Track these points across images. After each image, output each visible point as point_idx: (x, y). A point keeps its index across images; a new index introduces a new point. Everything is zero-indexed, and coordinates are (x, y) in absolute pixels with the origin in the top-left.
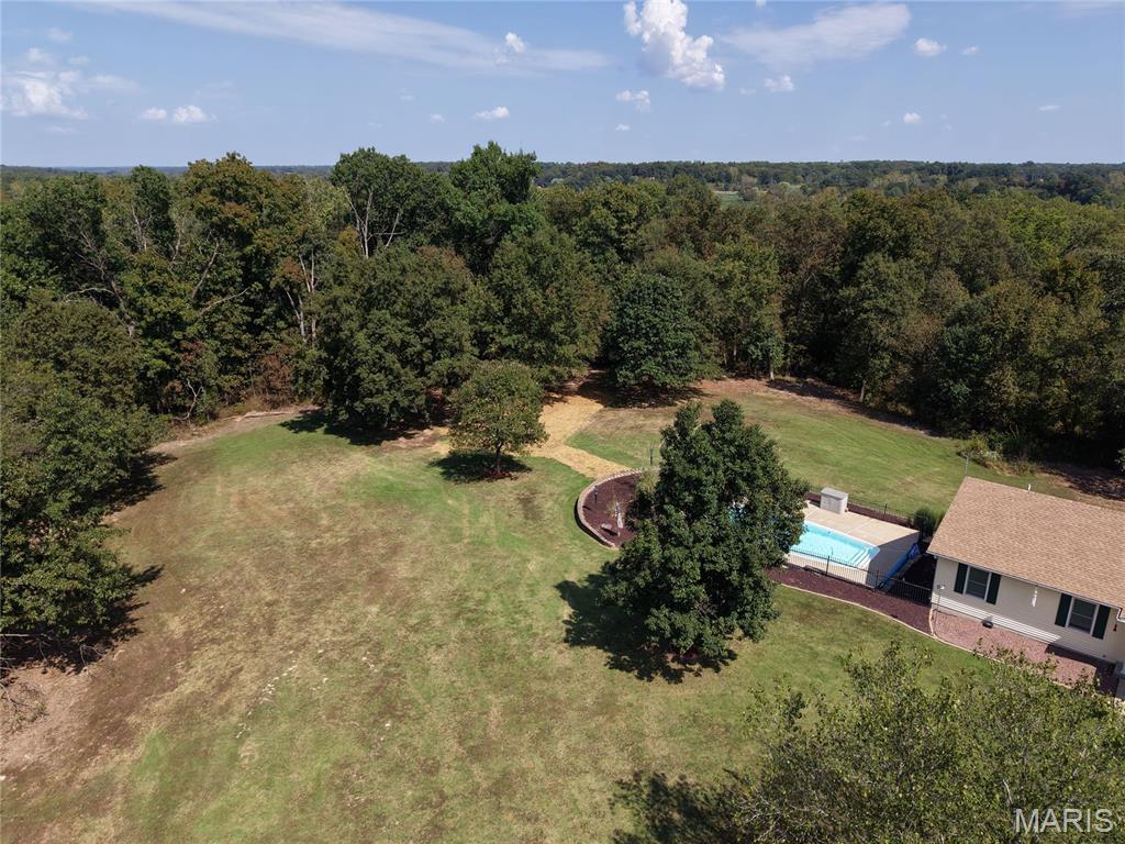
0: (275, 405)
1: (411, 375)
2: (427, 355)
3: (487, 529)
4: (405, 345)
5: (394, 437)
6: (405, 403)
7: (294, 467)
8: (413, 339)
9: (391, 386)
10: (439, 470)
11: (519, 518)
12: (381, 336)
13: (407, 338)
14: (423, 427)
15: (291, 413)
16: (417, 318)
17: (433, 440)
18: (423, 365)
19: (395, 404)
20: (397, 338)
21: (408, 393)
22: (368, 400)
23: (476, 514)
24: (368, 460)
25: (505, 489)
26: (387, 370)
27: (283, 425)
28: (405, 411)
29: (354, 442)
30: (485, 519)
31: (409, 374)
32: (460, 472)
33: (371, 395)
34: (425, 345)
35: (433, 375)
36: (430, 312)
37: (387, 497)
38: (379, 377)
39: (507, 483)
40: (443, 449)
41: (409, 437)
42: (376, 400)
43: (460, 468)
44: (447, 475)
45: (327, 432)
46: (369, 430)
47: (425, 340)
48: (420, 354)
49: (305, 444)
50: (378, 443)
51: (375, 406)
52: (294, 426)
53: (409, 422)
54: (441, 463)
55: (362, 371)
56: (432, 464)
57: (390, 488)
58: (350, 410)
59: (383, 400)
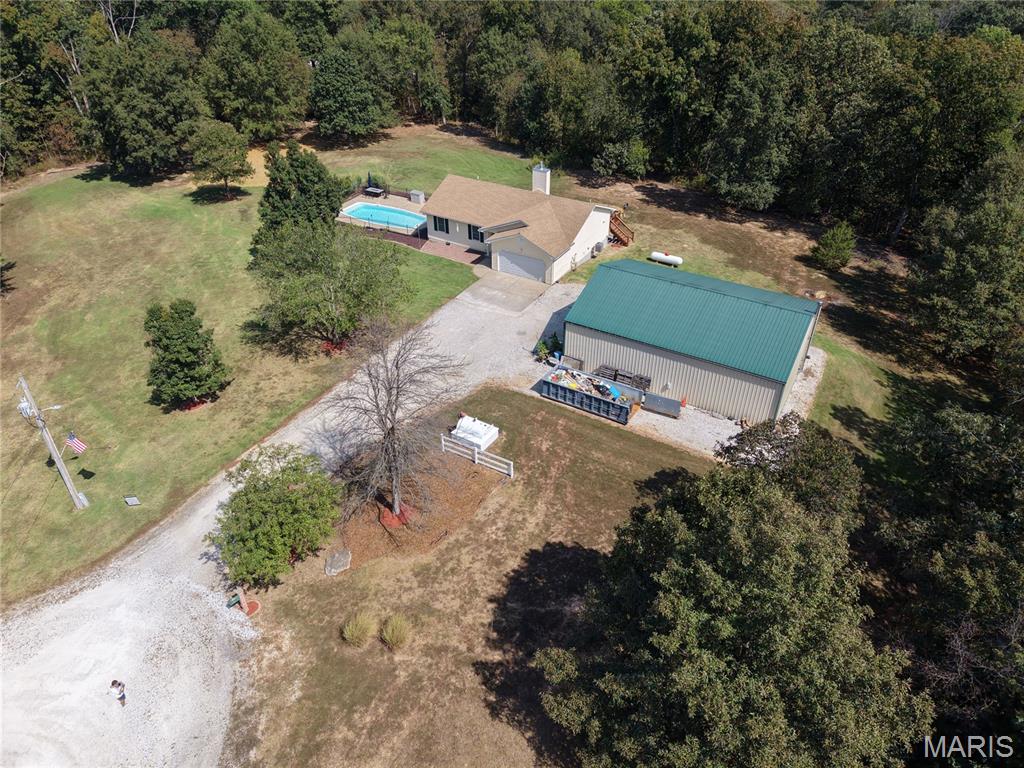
0: (69, 163)
1: (162, 133)
2: (171, 119)
3: (216, 228)
4: (153, 113)
5: (161, 180)
6: (161, 154)
7: (91, 204)
8: (158, 107)
9: (149, 143)
10: (191, 198)
11: (238, 221)
12: (134, 107)
13: (153, 107)
14: (181, 172)
15: (82, 168)
16: (159, 90)
17: (187, 181)
18: (171, 126)
19: (154, 155)
20: (146, 107)
21: (163, 147)
22: (134, 154)
23: (212, 220)
24: (142, 195)
25: (233, 206)
26: (144, 131)
27: (76, 177)
28: (164, 161)
29: (132, 186)
30: (216, 223)
31: (159, 133)
32: (204, 199)
33: (135, 150)
34: (168, 111)
35: (179, 133)
36: (165, 87)
37: (156, 215)
38: (139, 136)
39: (234, 203)
40: (193, 187)
41: (170, 179)
42: (140, 154)
43: (205, 196)
44: (196, 201)
45: (113, 179)
46: (141, 175)
47: (167, 108)
48: (166, 118)
49: (96, 189)
50: (150, 184)
51: (141, 158)
52: (84, 177)
53: (171, 168)
54: (192, 194)
56: (185, 195)
57: (157, 210)
58: (126, 164)
59: (145, 153)
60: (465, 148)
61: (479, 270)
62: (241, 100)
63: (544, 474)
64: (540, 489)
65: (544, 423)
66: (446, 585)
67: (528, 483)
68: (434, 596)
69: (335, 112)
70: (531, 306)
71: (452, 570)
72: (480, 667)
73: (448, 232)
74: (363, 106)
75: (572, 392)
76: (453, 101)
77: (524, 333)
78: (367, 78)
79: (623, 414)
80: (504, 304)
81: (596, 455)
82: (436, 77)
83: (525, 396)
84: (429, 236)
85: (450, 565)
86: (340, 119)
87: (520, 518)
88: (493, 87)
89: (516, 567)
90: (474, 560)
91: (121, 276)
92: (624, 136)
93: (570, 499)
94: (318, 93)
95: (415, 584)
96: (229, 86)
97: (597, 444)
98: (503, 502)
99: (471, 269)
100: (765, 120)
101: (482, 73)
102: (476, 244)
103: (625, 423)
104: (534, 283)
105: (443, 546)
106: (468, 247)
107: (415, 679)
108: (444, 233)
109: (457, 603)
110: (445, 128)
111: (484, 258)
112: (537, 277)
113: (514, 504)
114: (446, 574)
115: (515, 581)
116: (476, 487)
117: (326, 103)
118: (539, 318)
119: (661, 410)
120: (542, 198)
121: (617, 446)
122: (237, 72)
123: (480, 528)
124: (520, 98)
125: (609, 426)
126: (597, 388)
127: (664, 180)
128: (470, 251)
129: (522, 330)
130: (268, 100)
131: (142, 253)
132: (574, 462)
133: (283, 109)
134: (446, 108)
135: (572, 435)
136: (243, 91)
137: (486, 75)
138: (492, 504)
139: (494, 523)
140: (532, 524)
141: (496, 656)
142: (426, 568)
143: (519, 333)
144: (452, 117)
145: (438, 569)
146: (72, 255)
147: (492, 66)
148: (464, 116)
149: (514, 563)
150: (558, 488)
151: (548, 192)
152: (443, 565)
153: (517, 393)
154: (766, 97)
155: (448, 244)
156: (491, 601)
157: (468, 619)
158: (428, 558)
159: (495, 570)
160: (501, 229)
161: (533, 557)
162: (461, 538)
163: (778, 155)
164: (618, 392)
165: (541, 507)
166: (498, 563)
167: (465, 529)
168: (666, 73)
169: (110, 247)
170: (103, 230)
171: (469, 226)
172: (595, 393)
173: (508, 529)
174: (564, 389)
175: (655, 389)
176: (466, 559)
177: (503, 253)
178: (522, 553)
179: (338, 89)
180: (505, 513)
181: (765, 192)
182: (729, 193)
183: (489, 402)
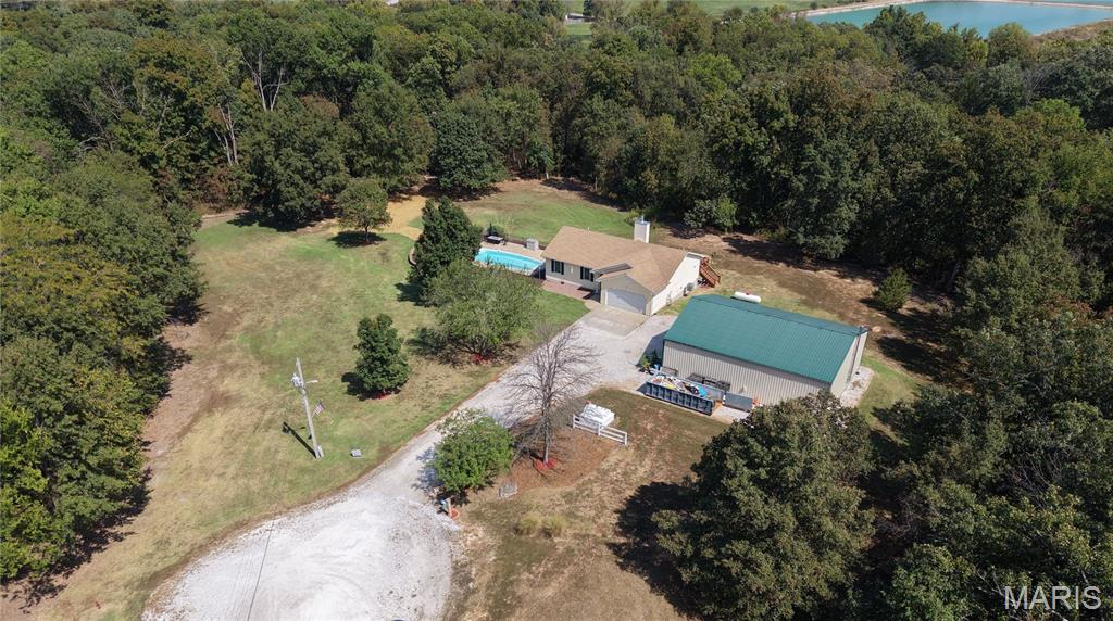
0: (219, 210)
1: (311, 187)
2: (318, 174)
4: (304, 169)
5: (303, 226)
6: (308, 204)
7: (249, 245)
8: (309, 165)
9: (299, 195)
10: (334, 242)
11: (380, 261)
12: (289, 164)
13: (305, 165)
14: (320, 220)
15: (231, 215)
17: (328, 226)
18: (315, 182)
19: (303, 205)
21: (310, 198)
22: (287, 204)
23: (357, 261)
24: (291, 239)
25: (372, 250)
27: (230, 222)
28: (309, 210)
29: (278, 231)
30: (362, 263)
31: (308, 187)
32: (346, 243)
33: (287, 200)
34: (316, 168)
35: (323, 186)
37: (308, 256)
38: (291, 189)
39: (373, 247)
40: (335, 231)
41: (311, 226)
42: (292, 203)
43: (345, 240)
44: (339, 244)
45: (261, 225)
46: (287, 222)
48: (314, 174)
49: (250, 232)
50: (294, 230)
51: (291, 207)
52: (235, 222)
53: (312, 216)
54: (334, 239)
55: (281, 186)
56: (329, 240)
57: (308, 252)
58: (276, 210)
59: (296, 203)
60: (568, 201)
61: (590, 303)
62: (371, 158)
63: (650, 443)
64: (646, 451)
65: (648, 412)
66: (584, 503)
67: (638, 448)
68: (577, 509)
69: (454, 168)
70: (634, 332)
71: (588, 495)
72: (611, 546)
73: (563, 273)
74: (479, 163)
75: (670, 391)
76: (555, 158)
77: (629, 352)
78: (484, 139)
79: (708, 406)
80: (611, 329)
81: (687, 433)
82: (542, 138)
83: (633, 395)
84: (547, 276)
85: (586, 492)
86: (459, 175)
87: (633, 468)
88: (593, 146)
89: (632, 494)
90: (602, 490)
91: (295, 302)
92: (714, 194)
93: (668, 458)
94: (439, 152)
95: (564, 502)
96: (362, 146)
97: (689, 427)
98: (620, 458)
99: (583, 303)
100: (835, 184)
101: (586, 134)
102: (587, 283)
103: (710, 414)
104: (636, 315)
105: (580, 482)
106: (580, 285)
107: (569, 551)
108: (560, 274)
109: (593, 513)
110: (549, 183)
111: (594, 294)
112: (639, 309)
113: (629, 460)
114: (584, 497)
115: (632, 502)
116: (599, 450)
117: (448, 161)
118: (642, 340)
119: (738, 406)
120: (642, 246)
121: (704, 428)
122: (370, 134)
123: (606, 473)
124: (619, 158)
125: (698, 416)
126: (689, 388)
127: (749, 233)
128: (581, 289)
129: (627, 349)
130: (397, 158)
131: (306, 287)
132: (671, 437)
133: (408, 166)
134: (549, 163)
135: (670, 421)
136: (374, 150)
137: (589, 137)
138: (612, 459)
139: (615, 470)
140: (641, 472)
141: (622, 540)
142: (570, 494)
143: (625, 352)
144: (554, 172)
145: (578, 495)
146: (250, 289)
147: (595, 129)
148: (565, 172)
149: (630, 493)
150: (660, 452)
151: (647, 241)
152: (582, 492)
153: (625, 393)
154: (836, 164)
155: (563, 283)
156: (616, 512)
157: (602, 521)
158: (571, 488)
159: (617, 495)
160: (609, 271)
161: (643, 489)
162: (592, 478)
163: (848, 212)
164: (704, 392)
165: (647, 462)
166: (619, 492)
167: (595, 473)
168: (750, 141)
169: (279, 281)
170: (268, 268)
171: (582, 268)
172: (686, 392)
173: (625, 474)
174: (663, 388)
175: (734, 391)
176: (597, 489)
177: (610, 290)
178: (635, 487)
179: (458, 149)
180: (622, 465)
181: (837, 244)
182: (805, 245)
183: (605, 397)
